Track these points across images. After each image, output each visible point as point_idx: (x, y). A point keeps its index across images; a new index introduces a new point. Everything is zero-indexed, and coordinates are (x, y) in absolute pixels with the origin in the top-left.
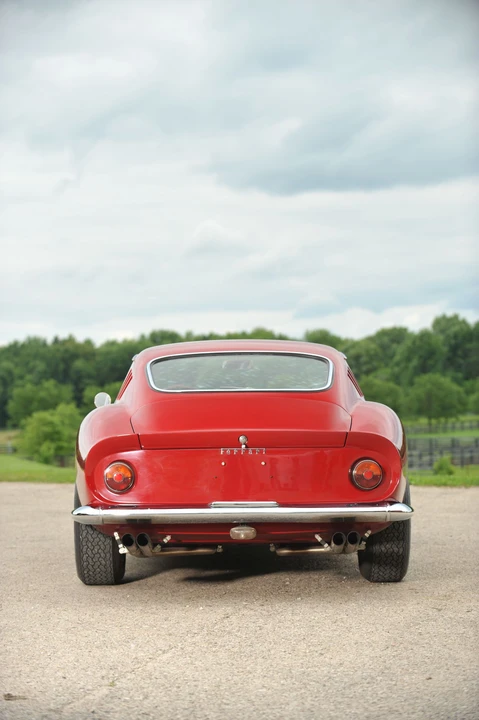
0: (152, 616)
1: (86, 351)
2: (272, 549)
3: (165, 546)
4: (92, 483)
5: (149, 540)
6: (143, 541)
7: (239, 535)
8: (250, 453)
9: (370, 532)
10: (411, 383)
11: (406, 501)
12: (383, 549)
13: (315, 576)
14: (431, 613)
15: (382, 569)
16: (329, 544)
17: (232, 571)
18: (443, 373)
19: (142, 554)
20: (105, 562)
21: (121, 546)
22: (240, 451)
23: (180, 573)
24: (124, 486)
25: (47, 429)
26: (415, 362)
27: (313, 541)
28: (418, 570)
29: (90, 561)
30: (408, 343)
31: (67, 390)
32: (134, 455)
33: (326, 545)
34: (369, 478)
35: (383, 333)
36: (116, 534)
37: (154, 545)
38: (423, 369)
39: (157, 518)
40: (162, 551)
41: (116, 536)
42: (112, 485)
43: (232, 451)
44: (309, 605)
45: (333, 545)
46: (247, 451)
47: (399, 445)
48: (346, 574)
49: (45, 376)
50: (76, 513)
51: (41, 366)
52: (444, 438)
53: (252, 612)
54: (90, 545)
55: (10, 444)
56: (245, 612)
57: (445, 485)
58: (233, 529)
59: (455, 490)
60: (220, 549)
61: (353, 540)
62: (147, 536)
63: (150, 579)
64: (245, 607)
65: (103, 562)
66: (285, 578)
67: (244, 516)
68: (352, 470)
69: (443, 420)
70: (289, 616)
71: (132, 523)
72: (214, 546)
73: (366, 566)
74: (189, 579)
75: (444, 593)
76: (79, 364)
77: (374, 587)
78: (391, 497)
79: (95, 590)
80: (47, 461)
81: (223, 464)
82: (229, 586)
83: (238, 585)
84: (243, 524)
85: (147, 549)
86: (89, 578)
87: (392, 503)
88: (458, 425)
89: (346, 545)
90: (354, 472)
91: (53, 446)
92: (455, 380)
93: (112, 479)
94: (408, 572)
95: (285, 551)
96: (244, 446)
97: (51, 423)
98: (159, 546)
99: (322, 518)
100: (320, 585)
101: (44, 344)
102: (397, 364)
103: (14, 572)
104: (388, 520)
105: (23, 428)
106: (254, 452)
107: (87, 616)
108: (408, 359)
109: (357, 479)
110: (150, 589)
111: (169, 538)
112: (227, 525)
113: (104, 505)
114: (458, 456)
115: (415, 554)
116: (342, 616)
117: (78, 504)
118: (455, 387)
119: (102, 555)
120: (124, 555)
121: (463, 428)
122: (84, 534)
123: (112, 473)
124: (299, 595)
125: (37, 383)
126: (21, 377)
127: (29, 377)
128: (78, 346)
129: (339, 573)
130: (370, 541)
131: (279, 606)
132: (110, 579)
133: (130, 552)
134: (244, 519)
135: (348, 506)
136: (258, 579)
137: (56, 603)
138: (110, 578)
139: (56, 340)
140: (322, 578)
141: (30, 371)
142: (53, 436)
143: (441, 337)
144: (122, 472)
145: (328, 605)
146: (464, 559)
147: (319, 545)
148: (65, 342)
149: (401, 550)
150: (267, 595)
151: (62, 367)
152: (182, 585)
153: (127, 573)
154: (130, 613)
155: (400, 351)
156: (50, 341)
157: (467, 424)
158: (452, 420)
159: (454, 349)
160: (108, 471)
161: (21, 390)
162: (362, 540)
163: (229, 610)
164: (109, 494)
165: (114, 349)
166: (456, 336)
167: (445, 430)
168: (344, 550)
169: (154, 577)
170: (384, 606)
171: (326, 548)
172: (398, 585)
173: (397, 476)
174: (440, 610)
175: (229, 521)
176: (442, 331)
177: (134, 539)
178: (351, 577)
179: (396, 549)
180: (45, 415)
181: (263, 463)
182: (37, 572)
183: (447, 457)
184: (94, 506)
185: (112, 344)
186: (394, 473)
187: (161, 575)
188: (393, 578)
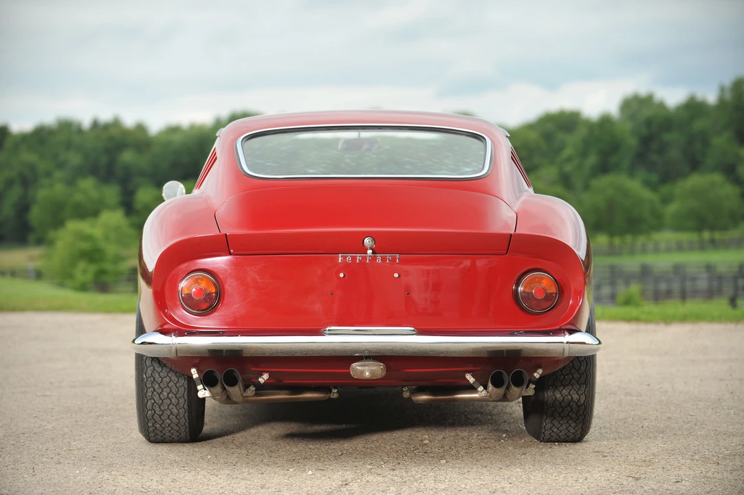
0: (244, 482)
1: (137, 139)
2: (406, 395)
3: (260, 388)
4: (162, 302)
5: (240, 379)
6: (231, 381)
7: (362, 372)
8: (379, 261)
9: (540, 371)
10: (587, 187)
11: (590, 330)
12: (558, 396)
13: (463, 433)
14: (625, 483)
15: (556, 423)
16: (485, 388)
17: (349, 426)
18: (631, 173)
19: (228, 400)
20: (177, 411)
21: (200, 387)
22: (365, 258)
23: (280, 428)
24: (206, 305)
25: (85, 246)
26: (592, 159)
27: (463, 383)
28: (605, 427)
29: (157, 409)
30: (582, 132)
31: (112, 193)
32: (219, 262)
33: (481, 388)
34: (540, 297)
36: (194, 371)
37: (246, 387)
38: (604, 168)
39: (251, 348)
40: (256, 395)
41: (194, 373)
42: (190, 303)
43: (354, 259)
44: (457, 470)
45: (490, 387)
46: (374, 259)
47: (581, 254)
48: (506, 432)
49: (80, 172)
50: (139, 341)
51: (75, 159)
52: (630, 263)
53: (380, 479)
54: (156, 386)
55: (32, 265)
56: (370, 478)
57: (637, 320)
58: (354, 365)
59: (651, 327)
60: (334, 394)
61: (518, 381)
62: (238, 374)
63: (238, 436)
64: (369, 471)
65: (175, 411)
66: (423, 435)
67: (369, 347)
68: (517, 285)
69: (629, 238)
70: (431, 484)
71: (216, 355)
72: (327, 389)
73: (534, 419)
74: (291, 436)
75: (643, 457)
76: (127, 157)
77: (545, 448)
78: (570, 323)
79: (162, 449)
80: (83, 288)
81: (342, 275)
82: (346, 445)
83: (359, 443)
84: (368, 358)
85: (235, 391)
86: (155, 433)
87: (571, 332)
88: (651, 246)
89: (508, 388)
90: (520, 289)
91: (93, 268)
92: (648, 184)
93: (189, 295)
94: (592, 430)
95: (424, 397)
96: (370, 252)
97: (89, 238)
98: (252, 388)
99: (476, 350)
100: (470, 445)
101: (80, 130)
102: (569, 159)
103: (49, 427)
104: (566, 354)
105: (51, 243)
106: (384, 259)
107: (154, 483)
108: (584, 154)
109: (523, 297)
110: (238, 447)
111: (266, 376)
112: (346, 358)
113: (178, 329)
114: (650, 287)
115: (600, 407)
116: (503, 484)
117: (141, 330)
118: (647, 194)
119: (174, 401)
120: (204, 399)
121: (657, 250)
122: (149, 372)
123: (189, 288)
124: (442, 458)
125: (71, 182)
126: (48, 174)
127: (58, 174)
128: (126, 133)
129: (497, 430)
130: (541, 384)
131: (416, 471)
132: (183, 435)
133: (213, 396)
134: (370, 352)
135: (512, 334)
136: (387, 436)
137: (111, 465)
138: (184, 432)
139: (95, 124)
140: (474, 435)
141: (61, 166)
142: (92, 255)
143: (628, 126)
144: (203, 285)
145: (484, 470)
146: (668, 415)
147: (472, 388)
148: (106, 127)
149: (583, 398)
150: (400, 457)
151: (104, 160)
152: (282, 443)
153: (206, 428)
154: (213, 479)
155: (572, 143)
156: (86, 123)
157: (663, 246)
158: (641, 240)
159: (647, 141)
160: (183, 284)
161: (49, 191)
162: (530, 381)
163: (349, 475)
164: (184, 315)
166: (649, 122)
167: (632, 252)
168: (505, 395)
169: (242, 433)
170: (560, 473)
171: (481, 393)
172: (578, 446)
173: (580, 294)
174: (637, 479)
175: (349, 354)
176: (632, 117)
177: (220, 376)
178: (512, 435)
179: (575, 397)
180: (84, 226)
181: (396, 275)
182: (83, 426)
183: (635, 289)
184: (164, 332)
186: (575, 290)
187: (254, 431)
188: (572, 436)
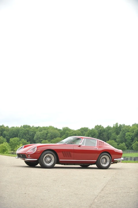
35: (82, 129)
143: (97, 131)
159: (100, 134)
165: (14, 129)
166: (100, 131)
185: (13, 127)
